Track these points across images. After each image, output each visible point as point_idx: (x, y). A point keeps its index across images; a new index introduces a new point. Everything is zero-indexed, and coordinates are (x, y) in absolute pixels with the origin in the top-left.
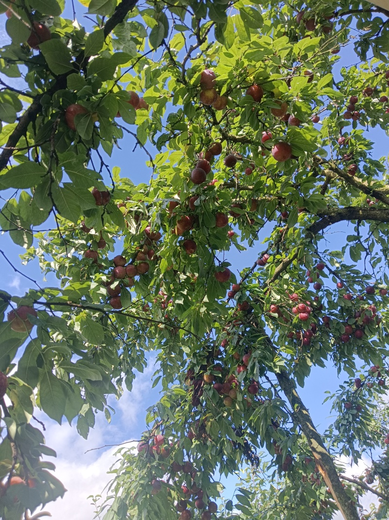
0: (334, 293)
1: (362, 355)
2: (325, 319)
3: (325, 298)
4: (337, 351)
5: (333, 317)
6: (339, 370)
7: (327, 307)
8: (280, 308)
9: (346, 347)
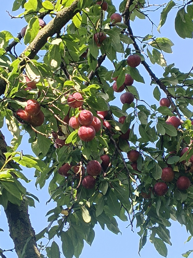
0: (152, 113)
1: (183, 217)
2: (132, 154)
3: (136, 118)
4: (145, 209)
5: (145, 153)
6: (144, 241)
7: (139, 137)
8: (42, 109)
9: (159, 203)
